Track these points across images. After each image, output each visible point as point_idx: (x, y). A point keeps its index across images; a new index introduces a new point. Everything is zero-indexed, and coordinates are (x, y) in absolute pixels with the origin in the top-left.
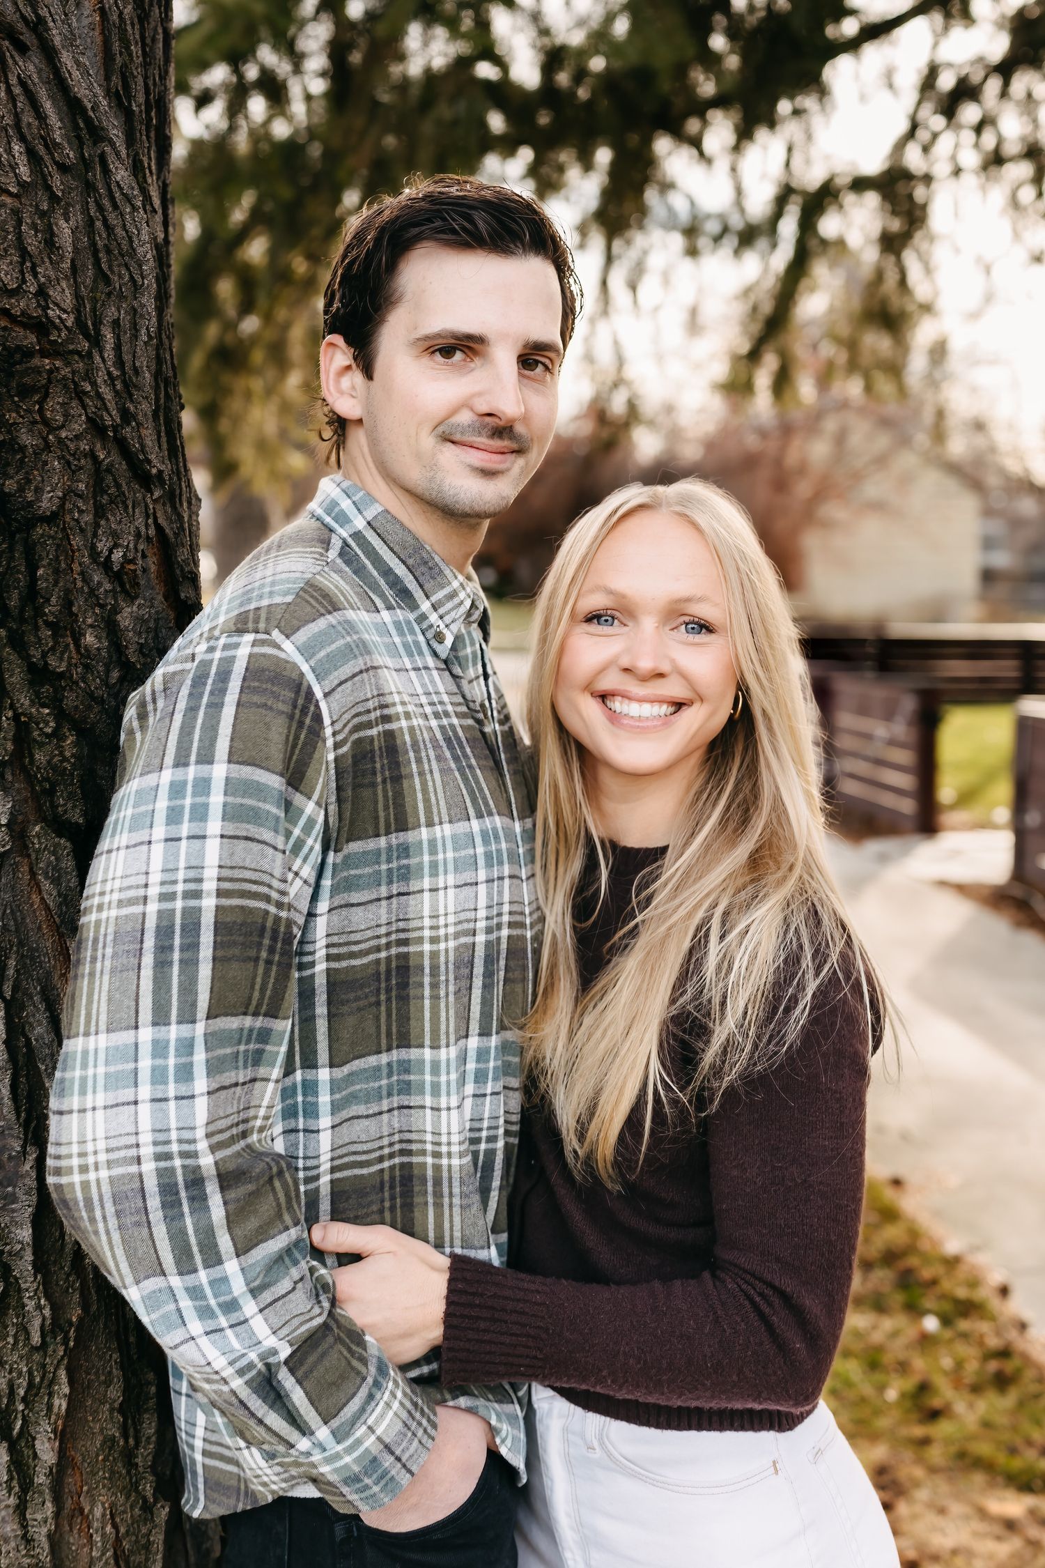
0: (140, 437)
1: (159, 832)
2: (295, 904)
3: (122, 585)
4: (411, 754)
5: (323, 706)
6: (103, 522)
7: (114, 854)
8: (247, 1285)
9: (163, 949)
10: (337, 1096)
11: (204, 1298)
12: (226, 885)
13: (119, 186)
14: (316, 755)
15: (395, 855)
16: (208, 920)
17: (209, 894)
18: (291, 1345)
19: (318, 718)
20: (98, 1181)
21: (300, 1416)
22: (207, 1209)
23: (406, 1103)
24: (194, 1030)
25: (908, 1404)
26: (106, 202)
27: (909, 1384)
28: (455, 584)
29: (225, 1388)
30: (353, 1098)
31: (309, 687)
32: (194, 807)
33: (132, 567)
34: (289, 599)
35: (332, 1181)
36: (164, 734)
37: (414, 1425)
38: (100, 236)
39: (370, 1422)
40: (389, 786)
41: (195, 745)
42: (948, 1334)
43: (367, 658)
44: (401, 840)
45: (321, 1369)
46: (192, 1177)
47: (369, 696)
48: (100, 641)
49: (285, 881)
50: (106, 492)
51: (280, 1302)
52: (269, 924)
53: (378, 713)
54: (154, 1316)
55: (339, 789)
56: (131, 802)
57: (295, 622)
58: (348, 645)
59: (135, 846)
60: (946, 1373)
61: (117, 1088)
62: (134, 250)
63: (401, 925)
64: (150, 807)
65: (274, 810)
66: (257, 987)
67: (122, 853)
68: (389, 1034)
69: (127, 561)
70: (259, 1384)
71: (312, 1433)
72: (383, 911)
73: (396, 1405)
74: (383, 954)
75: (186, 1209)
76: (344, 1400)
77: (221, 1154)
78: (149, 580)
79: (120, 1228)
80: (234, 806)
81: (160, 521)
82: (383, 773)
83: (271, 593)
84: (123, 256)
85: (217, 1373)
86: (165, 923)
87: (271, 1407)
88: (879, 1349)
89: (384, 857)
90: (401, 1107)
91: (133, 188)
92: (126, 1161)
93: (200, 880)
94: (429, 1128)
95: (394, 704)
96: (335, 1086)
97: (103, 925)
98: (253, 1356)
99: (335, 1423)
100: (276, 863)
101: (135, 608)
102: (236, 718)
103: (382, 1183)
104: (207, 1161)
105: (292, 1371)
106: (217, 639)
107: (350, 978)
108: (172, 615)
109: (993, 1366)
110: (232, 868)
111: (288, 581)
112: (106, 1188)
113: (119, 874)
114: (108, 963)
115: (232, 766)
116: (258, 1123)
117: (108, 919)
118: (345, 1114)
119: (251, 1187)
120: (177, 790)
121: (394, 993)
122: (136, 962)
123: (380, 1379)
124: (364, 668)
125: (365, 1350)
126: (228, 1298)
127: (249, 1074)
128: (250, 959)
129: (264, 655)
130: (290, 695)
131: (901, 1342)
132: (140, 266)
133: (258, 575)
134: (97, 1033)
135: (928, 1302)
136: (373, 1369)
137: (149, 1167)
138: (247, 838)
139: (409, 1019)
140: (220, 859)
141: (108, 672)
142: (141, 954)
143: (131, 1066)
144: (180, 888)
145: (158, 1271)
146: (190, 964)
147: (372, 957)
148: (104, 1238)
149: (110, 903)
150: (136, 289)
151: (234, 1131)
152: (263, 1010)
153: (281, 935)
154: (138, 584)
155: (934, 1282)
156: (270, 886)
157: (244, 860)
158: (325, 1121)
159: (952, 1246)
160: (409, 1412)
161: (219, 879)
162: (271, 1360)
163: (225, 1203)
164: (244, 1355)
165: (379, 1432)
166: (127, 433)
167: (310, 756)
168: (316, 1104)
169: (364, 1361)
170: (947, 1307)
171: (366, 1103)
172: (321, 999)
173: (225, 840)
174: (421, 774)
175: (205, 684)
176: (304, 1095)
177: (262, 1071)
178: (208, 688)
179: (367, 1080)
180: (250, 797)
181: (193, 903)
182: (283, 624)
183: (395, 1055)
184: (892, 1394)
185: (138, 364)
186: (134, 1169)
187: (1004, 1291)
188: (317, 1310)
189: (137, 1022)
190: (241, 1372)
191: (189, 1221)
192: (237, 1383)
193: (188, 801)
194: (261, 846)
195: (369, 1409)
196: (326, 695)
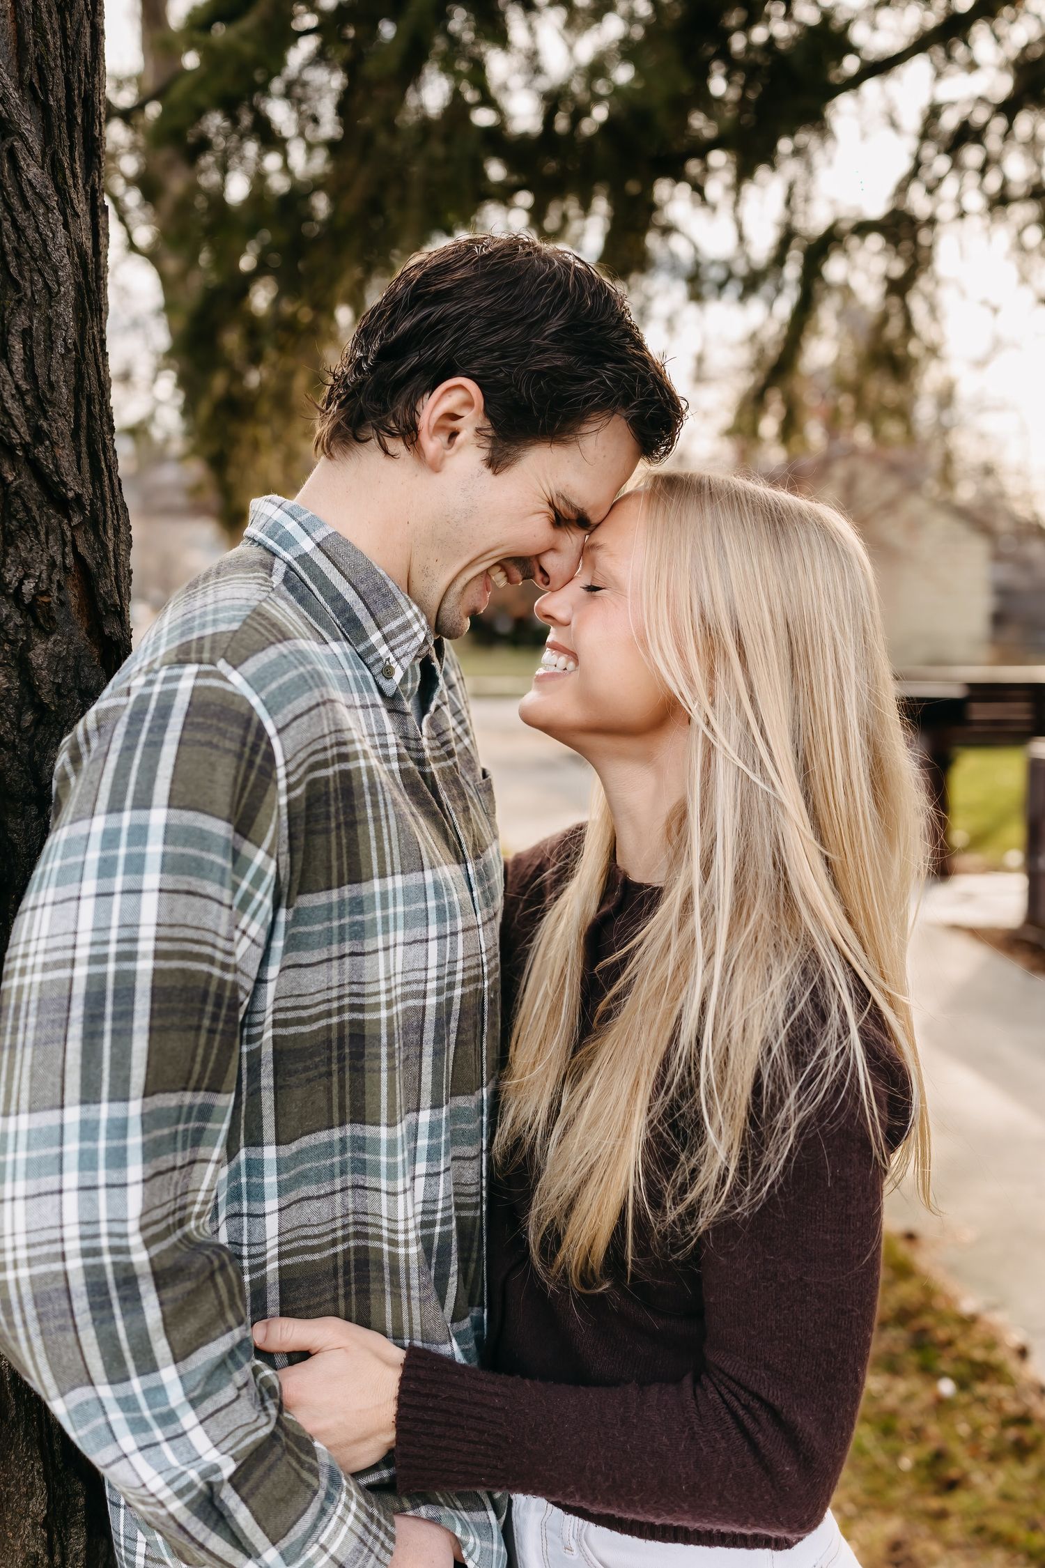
0: (54, 457)
1: (90, 886)
2: (242, 966)
3: (36, 620)
4: (368, 798)
5: (276, 743)
6: (11, 550)
7: (39, 911)
8: (186, 1394)
9: (93, 1018)
10: (285, 1176)
11: (138, 1409)
12: (165, 946)
13: (31, 184)
14: (267, 799)
15: (348, 909)
16: (143, 985)
17: (145, 956)
18: (236, 1460)
19: (270, 757)
20: (17, 1281)
21: (246, 1537)
22: (140, 1310)
23: (361, 1183)
24: (127, 1109)
25: (923, 1473)
26: (15, 201)
27: (925, 1451)
28: (410, 614)
29: (162, 1512)
30: (302, 1178)
31: (260, 723)
32: (129, 858)
33: (46, 599)
34: (235, 626)
35: (280, 1268)
36: (96, 776)
37: (370, 1540)
38: (8, 237)
39: (322, 1540)
40: (343, 833)
41: (131, 788)
42: (964, 1398)
43: (324, 690)
44: (355, 894)
45: (268, 1484)
46: (123, 1275)
47: (326, 731)
48: (10, 681)
49: (231, 940)
50: (14, 517)
51: (223, 1412)
52: (213, 988)
53: (335, 751)
54: (82, 1432)
55: (291, 837)
56: (60, 853)
57: (243, 652)
58: (301, 676)
59: (63, 902)
60: (962, 1440)
61: (40, 1175)
62: (49, 254)
63: (355, 988)
64: (80, 859)
65: (219, 860)
66: (199, 1059)
67: (48, 909)
68: (342, 1107)
69: (39, 592)
70: (200, 1505)
71: (259, 1556)
72: (335, 972)
73: (350, 1519)
74: (335, 1020)
75: (117, 1310)
76: (293, 1518)
77: (156, 1249)
78: (69, 614)
79: (42, 1333)
80: (174, 855)
81: (80, 549)
82: (337, 818)
83: (215, 622)
84: (35, 260)
85: (153, 1495)
86: (95, 989)
87: (213, 1529)
88: (893, 1414)
89: (335, 912)
90: (356, 1187)
91: (46, 187)
92: (50, 1258)
93: (134, 940)
94: (385, 1214)
95: (353, 742)
96: (282, 1165)
97: (26, 991)
98: (193, 1475)
99: (284, 1543)
100: (219, 919)
101: (50, 645)
102: (177, 758)
103: (335, 1269)
104: (140, 1258)
105: (236, 1488)
106: (157, 672)
107: (298, 1046)
108: (96, 652)
109: (1012, 1433)
110: (172, 926)
111: (232, 608)
112: (26, 1289)
113: (44, 933)
114: (30, 1035)
115: (173, 811)
116: (197, 1208)
117: (31, 984)
118: (293, 1196)
119: (189, 1285)
120: (110, 838)
121: (347, 1063)
122: (62, 1032)
123: (332, 1491)
124: (320, 700)
125: (315, 1459)
126: (163, 1409)
127: (188, 1155)
128: (190, 1028)
129: (209, 688)
130: (237, 731)
131: (916, 1406)
132: (56, 272)
133: (198, 603)
134: (17, 1113)
135: (944, 1365)
136: (324, 1481)
137: (75, 1264)
138: (189, 893)
139: (364, 1093)
140: (159, 916)
141: (19, 714)
142: (67, 1025)
143: (56, 1150)
144: (112, 949)
145: (85, 1379)
146: (123, 1034)
147: (323, 1023)
148: (24, 1345)
149: (33, 966)
150: (51, 297)
151: (171, 1220)
152: (205, 1085)
153: (226, 1001)
154: (53, 618)
155: (949, 1343)
156: (214, 946)
157: (185, 917)
158: (271, 1204)
159: (968, 1305)
160: (365, 1526)
161: (157, 939)
162: (213, 1478)
163: (162, 1304)
164: (183, 1473)
165: (333, 1550)
166: (40, 452)
167: (261, 799)
168: (261, 1186)
169: (314, 1472)
170: (963, 1369)
171: (318, 1182)
172: (267, 1070)
173: (164, 895)
174: (377, 819)
175: (142, 721)
176: (249, 1176)
177: (202, 1152)
178: (147, 725)
179: (318, 1157)
180: (192, 846)
181: (127, 966)
182: (229, 654)
183: (349, 1130)
184: (906, 1463)
185: (53, 378)
186: (57, 1266)
187: (1023, 1353)
188: (264, 1420)
189: (62, 1101)
190: (180, 1494)
191: (120, 1325)
192: (176, 1506)
193: (122, 851)
194: (204, 901)
195: (321, 1525)
196: (280, 731)
